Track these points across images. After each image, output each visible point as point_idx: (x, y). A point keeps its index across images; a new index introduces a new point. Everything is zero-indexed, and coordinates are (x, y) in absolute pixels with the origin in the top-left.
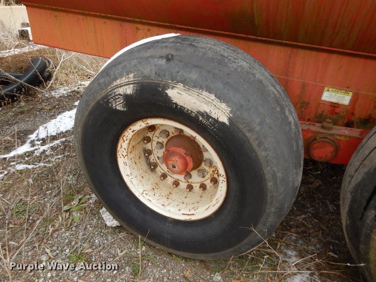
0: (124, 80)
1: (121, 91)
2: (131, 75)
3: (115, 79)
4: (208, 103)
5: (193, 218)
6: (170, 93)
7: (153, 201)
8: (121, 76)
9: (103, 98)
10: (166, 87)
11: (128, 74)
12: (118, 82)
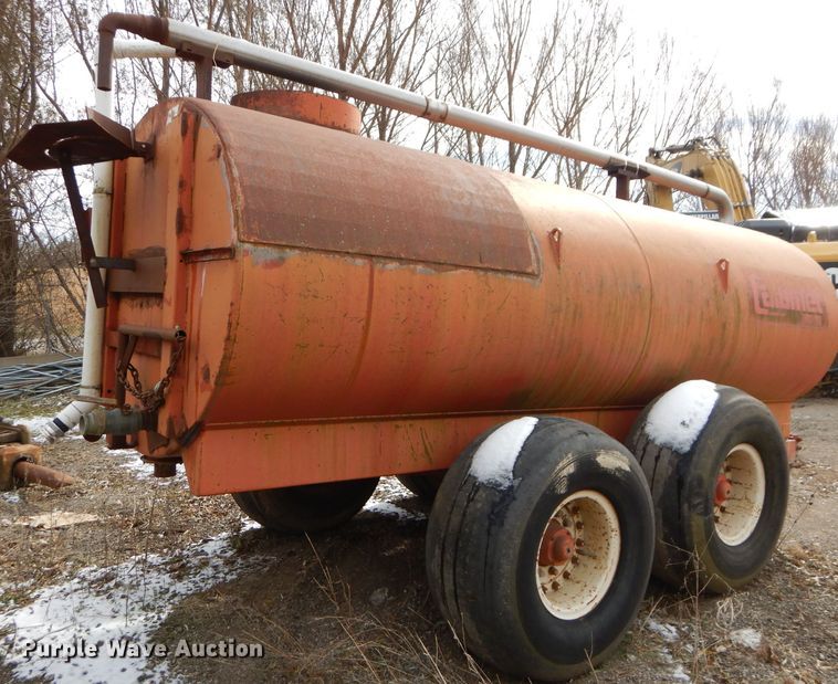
0: (565, 461)
1: (565, 473)
2: (570, 455)
3: (557, 464)
4: (619, 459)
5: (597, 601)
6: (599, 459)
7: (562, 610)
8: (562, 459)
9: (548, 489)
10: (595, 456)
11: (566, 454)
12: (561, 465)
